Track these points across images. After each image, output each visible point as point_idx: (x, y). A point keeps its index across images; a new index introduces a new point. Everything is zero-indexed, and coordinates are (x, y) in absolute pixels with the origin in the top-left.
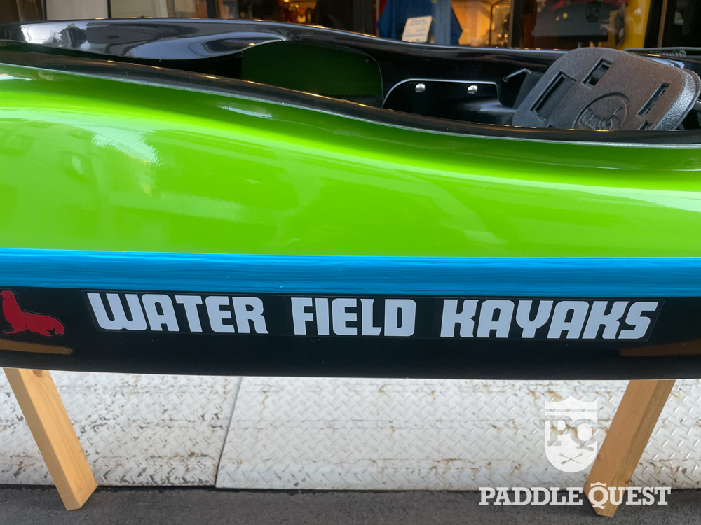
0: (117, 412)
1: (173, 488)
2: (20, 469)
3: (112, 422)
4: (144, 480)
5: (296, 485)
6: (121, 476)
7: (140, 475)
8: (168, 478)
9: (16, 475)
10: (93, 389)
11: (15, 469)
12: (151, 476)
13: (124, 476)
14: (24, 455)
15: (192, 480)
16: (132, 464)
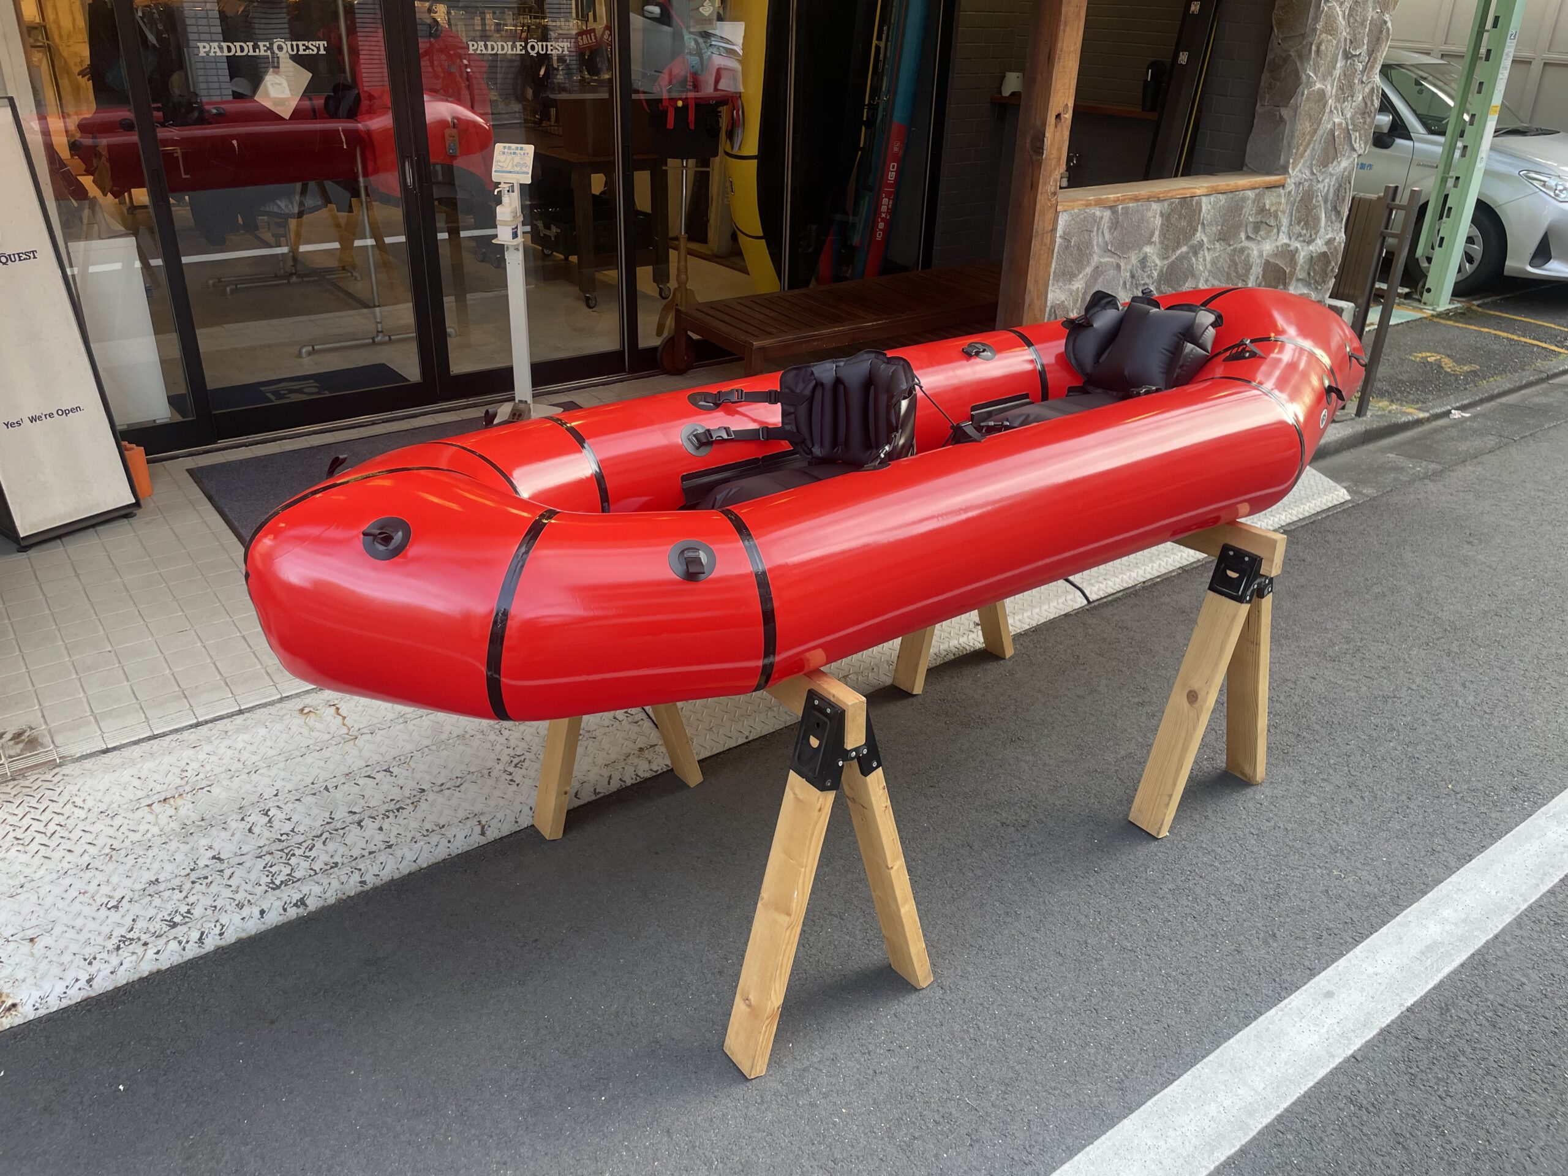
0: (523, 745)
1: (647, 780)
2: (483, 827)
3: (528, 756)
4: (615, 786)
5: (747, 738)
6: (592, 790)
7: (609, 783)
8: (637, 775)
9: (483, 833)
10: (467, 736)
11: (478, 829)
12: (620, 780)
13: (595, 790)
14: (472, 815)
15: (659, 768)
16: (592, 777)
